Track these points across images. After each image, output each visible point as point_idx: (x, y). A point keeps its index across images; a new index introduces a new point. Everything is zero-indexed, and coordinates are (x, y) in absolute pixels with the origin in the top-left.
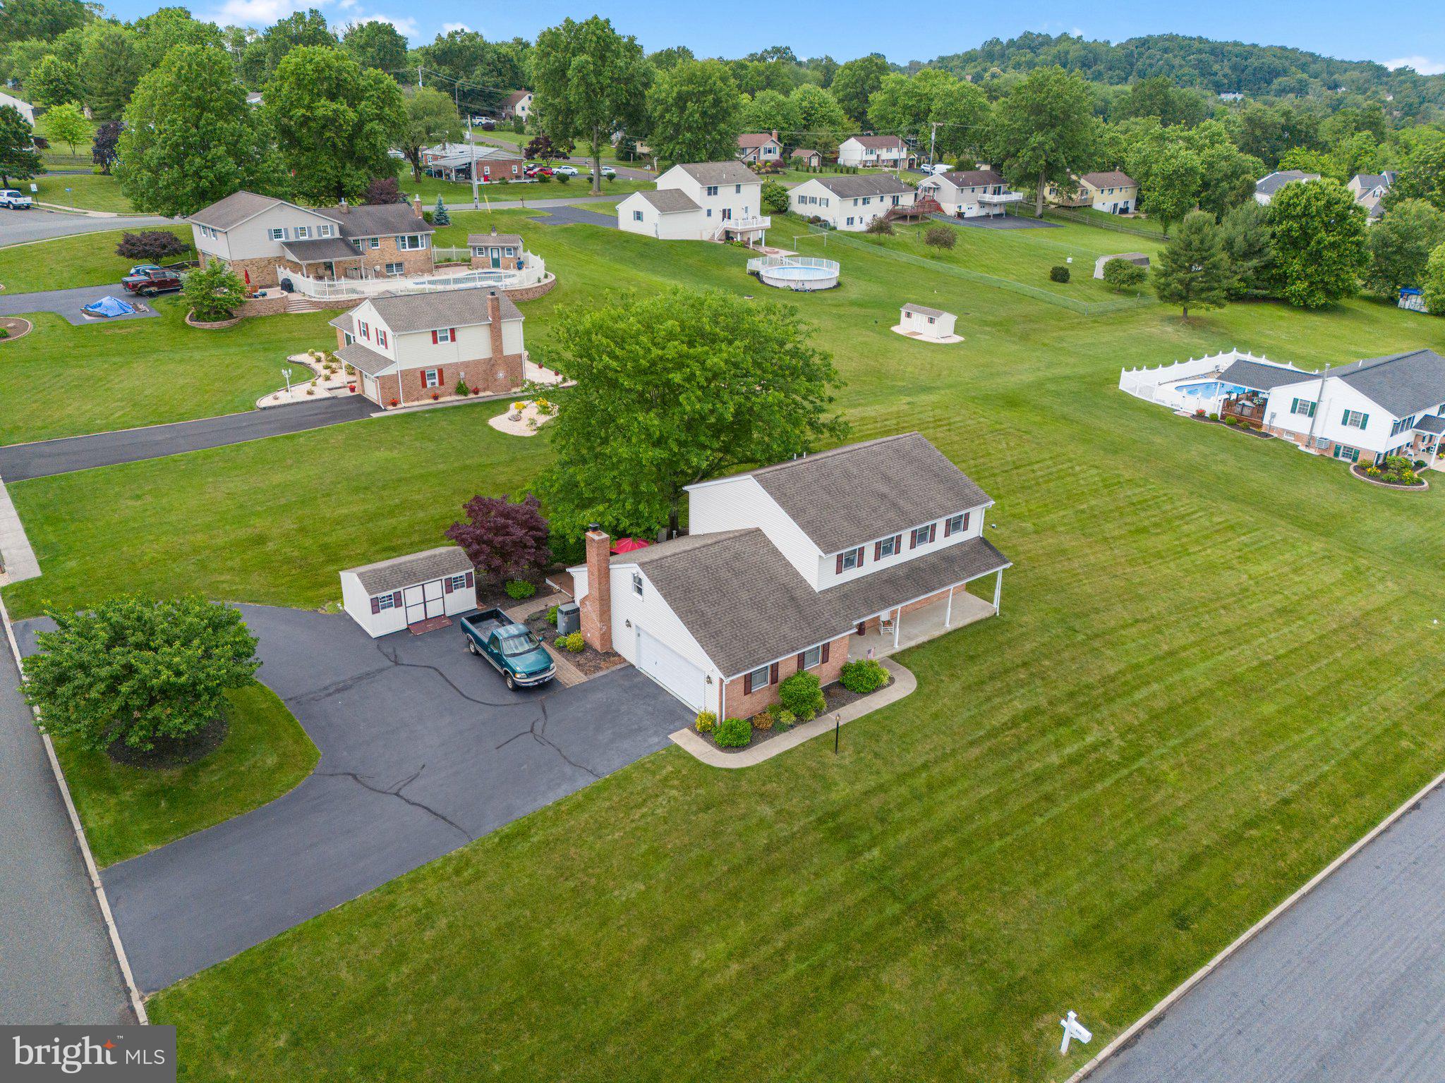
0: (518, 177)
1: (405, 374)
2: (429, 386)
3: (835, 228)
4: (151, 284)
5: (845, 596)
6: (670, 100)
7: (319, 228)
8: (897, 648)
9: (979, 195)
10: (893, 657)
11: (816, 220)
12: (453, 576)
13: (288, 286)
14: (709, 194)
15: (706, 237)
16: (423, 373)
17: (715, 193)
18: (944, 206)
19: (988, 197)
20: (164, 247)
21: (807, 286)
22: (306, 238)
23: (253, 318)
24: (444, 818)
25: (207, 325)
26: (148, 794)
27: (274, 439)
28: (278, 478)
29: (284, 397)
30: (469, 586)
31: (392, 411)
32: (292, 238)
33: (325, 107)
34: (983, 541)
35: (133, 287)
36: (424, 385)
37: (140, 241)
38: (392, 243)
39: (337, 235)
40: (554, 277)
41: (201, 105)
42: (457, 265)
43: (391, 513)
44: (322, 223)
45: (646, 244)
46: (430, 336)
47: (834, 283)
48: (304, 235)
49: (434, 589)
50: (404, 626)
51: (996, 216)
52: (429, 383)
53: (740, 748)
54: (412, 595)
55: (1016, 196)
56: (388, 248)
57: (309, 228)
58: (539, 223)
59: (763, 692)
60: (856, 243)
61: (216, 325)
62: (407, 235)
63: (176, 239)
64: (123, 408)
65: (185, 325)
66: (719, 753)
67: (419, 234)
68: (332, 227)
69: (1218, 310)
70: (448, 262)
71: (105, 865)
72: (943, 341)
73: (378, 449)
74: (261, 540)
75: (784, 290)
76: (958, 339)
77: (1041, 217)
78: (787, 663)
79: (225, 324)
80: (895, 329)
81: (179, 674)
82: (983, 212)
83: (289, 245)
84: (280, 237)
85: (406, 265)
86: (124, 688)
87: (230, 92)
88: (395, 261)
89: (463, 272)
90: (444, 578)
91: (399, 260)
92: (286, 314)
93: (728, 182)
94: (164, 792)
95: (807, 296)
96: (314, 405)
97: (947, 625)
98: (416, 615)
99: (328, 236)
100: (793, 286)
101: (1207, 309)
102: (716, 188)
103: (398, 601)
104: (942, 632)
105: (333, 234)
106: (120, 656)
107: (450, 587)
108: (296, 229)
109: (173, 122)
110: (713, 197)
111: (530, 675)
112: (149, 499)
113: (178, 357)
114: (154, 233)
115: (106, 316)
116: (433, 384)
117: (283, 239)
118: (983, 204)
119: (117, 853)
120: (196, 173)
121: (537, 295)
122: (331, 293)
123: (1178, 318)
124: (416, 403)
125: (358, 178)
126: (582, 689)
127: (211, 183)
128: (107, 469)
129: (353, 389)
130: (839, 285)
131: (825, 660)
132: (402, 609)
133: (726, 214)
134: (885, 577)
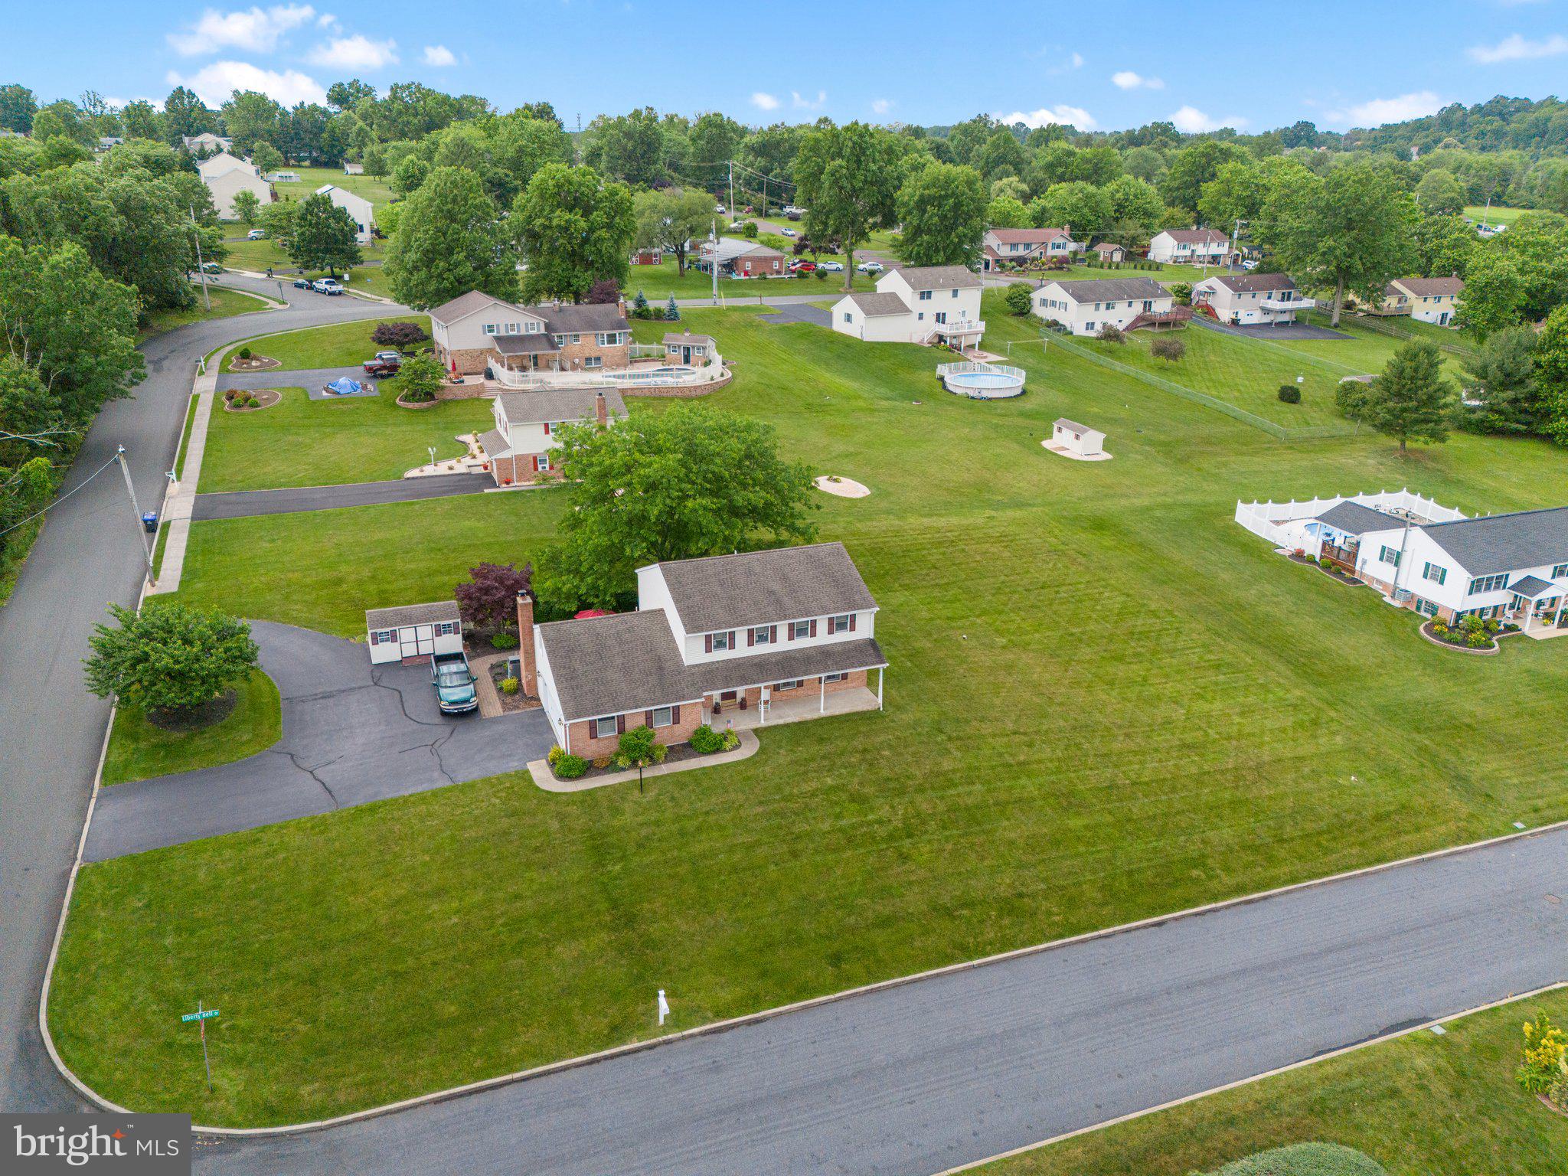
0: (778, 272)
1: (519, 458)
2: (540, 469)
3: (1071, 333)
4: (383, 367)
5: (710, 672)
6: (912, 203)
7: (526, 324)
8: (763, 723)
9: (1262, 300)
10: (756, 731)
11: (1054, 325)
12: (442, 623)
13: (489, 375)
14: (922, 298)
15: (915, 340)
16: (535, 459)
17: (929, 297)
18: (1218, 311)
19: (1275, 304)
20: (407, 336)
21: (985, 394)
22: (515, 333)
23: (449, 401)
24: (330, 792)
25: (410, 405)
26: (156, 746)
27: (398, 505)
28: (378, 536)
29: (429, 470)
30: (456, 633)
31: (504, 488)
32: (503, 333)
33: (560, 217)
34: (872, 643)
35: (370, 369)
36: (536, 469)
37: (389, 330)
38: (592, 339)
39: (543, 331)
40: (730, 374)
41: (452, 218)
42: (654, 360)
43: (448, 573)
44: (530, 321)
45: (848, 346)
46: (543, 427)
47: (1018, 391)
48: (513, 330)
49: (426, 631)
50: (399, 658)
51: (1282, 325)
52: (540, 467)
53: (570, 778)
54: (406, 634)
55: (1308, 303)
56: (587, 344)
57: (518, 325)
58: (763, 321)
59: (608, 740)
60: (1084, 351)
61: (417, 405)
62: (606, 333)
63: (419, 329)
64: (307, 470)
65: (394, 405)
66: (554, 780)
67: (617, 332)
68: (538, 324)
69: (1438, 444)
70: (647, 358)
71: (105, 785)
72: (1086, 458)
73: (469, 519)
74: (339, 582)
75: (960, 397)
76: (1107, 456)
77: (1336, 326)
78: (635, 717)
79: (425, 404)
80: (1047, 444)
81: (177, 662)
82: (1267, 319)
83: (498, 339)
84: (493, 331)
85: (604, 359)
86: (140, 667)
87: (476, 207)
88: (593, 356)
89: (651, 368)
90: (434, 623)
91: (597, 354)
92: (478, 399)
93: (943, 286)
94: (166, 746)
95: (979, 404)
96: (446, 479)
97: (822, 711)
98: (410, 651)
99: (534, 332)
100: (971, 394)
101: (1426, 443)
102: (929, 293)
103: (393, 637)
104: (816, 716)
105: (539, 330)
106: (143, 646)
107: (439, 631)
108: (506, 325)
109: (426, 232)
110: (926, 301)
111: (452, 703)
112: (280, 542)
113: (374, 430)
114: (402, 324)
115: (339, 393)
116: (544, 468)
117: (495, 334)
118: (1266, 311)
119: (116, 779)
120: (440, 275)
121: (706, 392)
122: (522, 382)
123: (1395, 449)
124: (527, 483)
125: (584, 279)
126: (494, 721)
127: (451, 283)
128: (265, 517)
129: (486, 468)
130: (1024, 392)
131: (676, 721)
132: (397, 645)
133: (940, 318)
134: (756, 661)
